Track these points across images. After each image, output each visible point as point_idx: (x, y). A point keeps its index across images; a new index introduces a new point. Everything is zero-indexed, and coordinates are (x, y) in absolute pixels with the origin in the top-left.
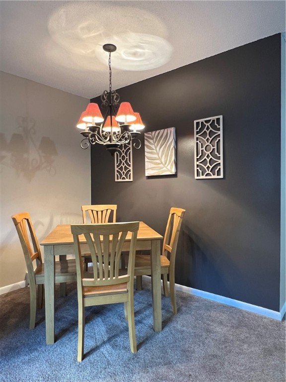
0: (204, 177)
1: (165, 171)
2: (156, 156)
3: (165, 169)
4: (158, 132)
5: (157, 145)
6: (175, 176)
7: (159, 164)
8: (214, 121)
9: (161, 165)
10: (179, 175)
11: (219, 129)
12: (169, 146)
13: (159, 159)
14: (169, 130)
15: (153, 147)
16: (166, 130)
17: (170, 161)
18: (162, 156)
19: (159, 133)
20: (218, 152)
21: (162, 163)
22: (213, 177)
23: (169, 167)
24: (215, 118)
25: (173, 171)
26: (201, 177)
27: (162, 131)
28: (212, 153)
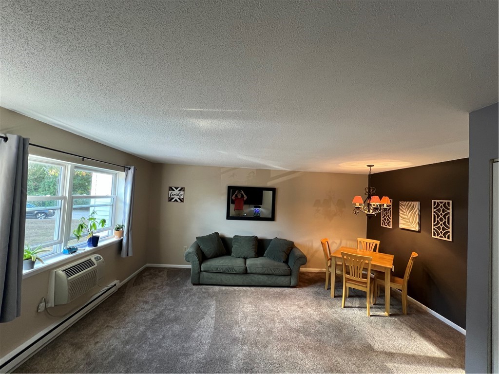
0: (438, 237)
1: (412, 227)
2: (406, 217)
3: (411, 226)
4: (408, 202)
5: (407, 210)
6: (419, 232)
7: (408, 222)
8: (445, 203)
9: (409, 223)
10: (422, 232)
11: (449, 209)
12: (415, 213)
13: (408, 219)
14: (415, 203)
15: (405, 211)
16: (413, 202)
17: (415, 222)
18: (410, 218)
19: (408, 203)
20: (449, 223)
21: (410, 222)
22: (444, 239)
23: (414, 226)
24: (447, 201)
25: (417, 228)
26: (436, 237)
27: (411, 202)
28: (444, 223)
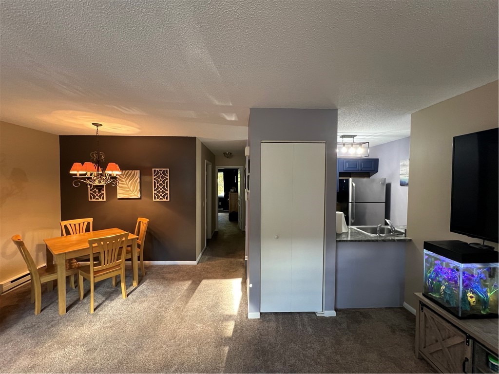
0: (159, 200)
1: (133, 196)
2: (126, 186)
3: (133, 194)
4: (127, 171)
5: (127, 179)
6: (140, 198)
7: (128, 191)
8: (164, 171)
9: (130, 192)
10: (142, 198)
11: (167, 176)
12: (136, 181)
13: (128, 188)
14: (136, 171)
15: (124, 180)
16: (133, 171)
17: (136, 190)
18: (130, 186)
19: (128, 173)
20: (167, 187)
21: (130, 191)
22: (164, 200)
23: (136, 193)
24: (165, 169)
25: (139, 196)
26: (157, 200)
27: (131, 171)
28: (163, 188)
